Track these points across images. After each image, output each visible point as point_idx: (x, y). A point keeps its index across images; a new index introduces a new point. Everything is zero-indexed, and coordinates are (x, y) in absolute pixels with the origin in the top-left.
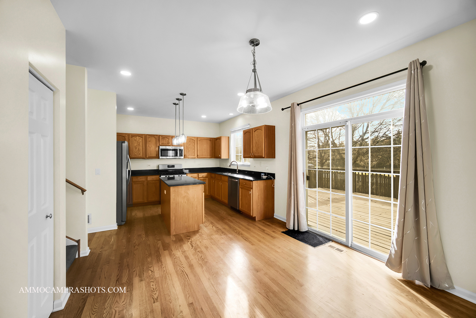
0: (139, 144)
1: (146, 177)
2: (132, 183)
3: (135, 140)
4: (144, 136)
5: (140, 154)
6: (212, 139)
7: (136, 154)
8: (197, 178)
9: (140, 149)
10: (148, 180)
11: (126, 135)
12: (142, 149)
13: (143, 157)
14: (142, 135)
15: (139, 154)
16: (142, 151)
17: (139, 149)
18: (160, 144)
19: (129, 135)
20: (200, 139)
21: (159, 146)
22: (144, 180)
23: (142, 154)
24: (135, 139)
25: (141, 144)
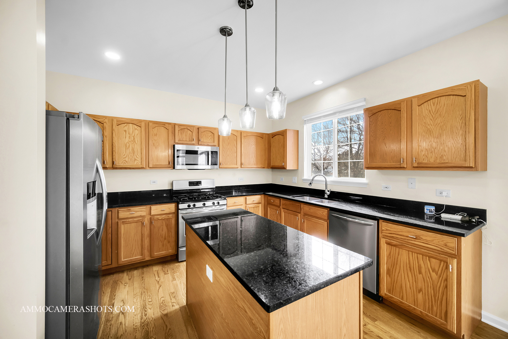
0: (134, 139)
1: (148, 206)
2: (118, 222)
3: (125, 131)
4: (143, 125)
5: (135, 160)
6: (264, 135)
7: (127, 159)
8: (244, 205)
9: (136, 150)
10: (152, 213)
11: (106, 120)
12: (139, 150)
13: (141, 166)
14: (140, 121)
15: (133, 159)
16: (140, 154)
17: (133, 150)
18: (177, 141)
19: (112, 119)
20: (245, 135)
21: (174, 146)
22: (143, 214)
23: (139, 159)
24: (126, 128)
25: (138, 139)
